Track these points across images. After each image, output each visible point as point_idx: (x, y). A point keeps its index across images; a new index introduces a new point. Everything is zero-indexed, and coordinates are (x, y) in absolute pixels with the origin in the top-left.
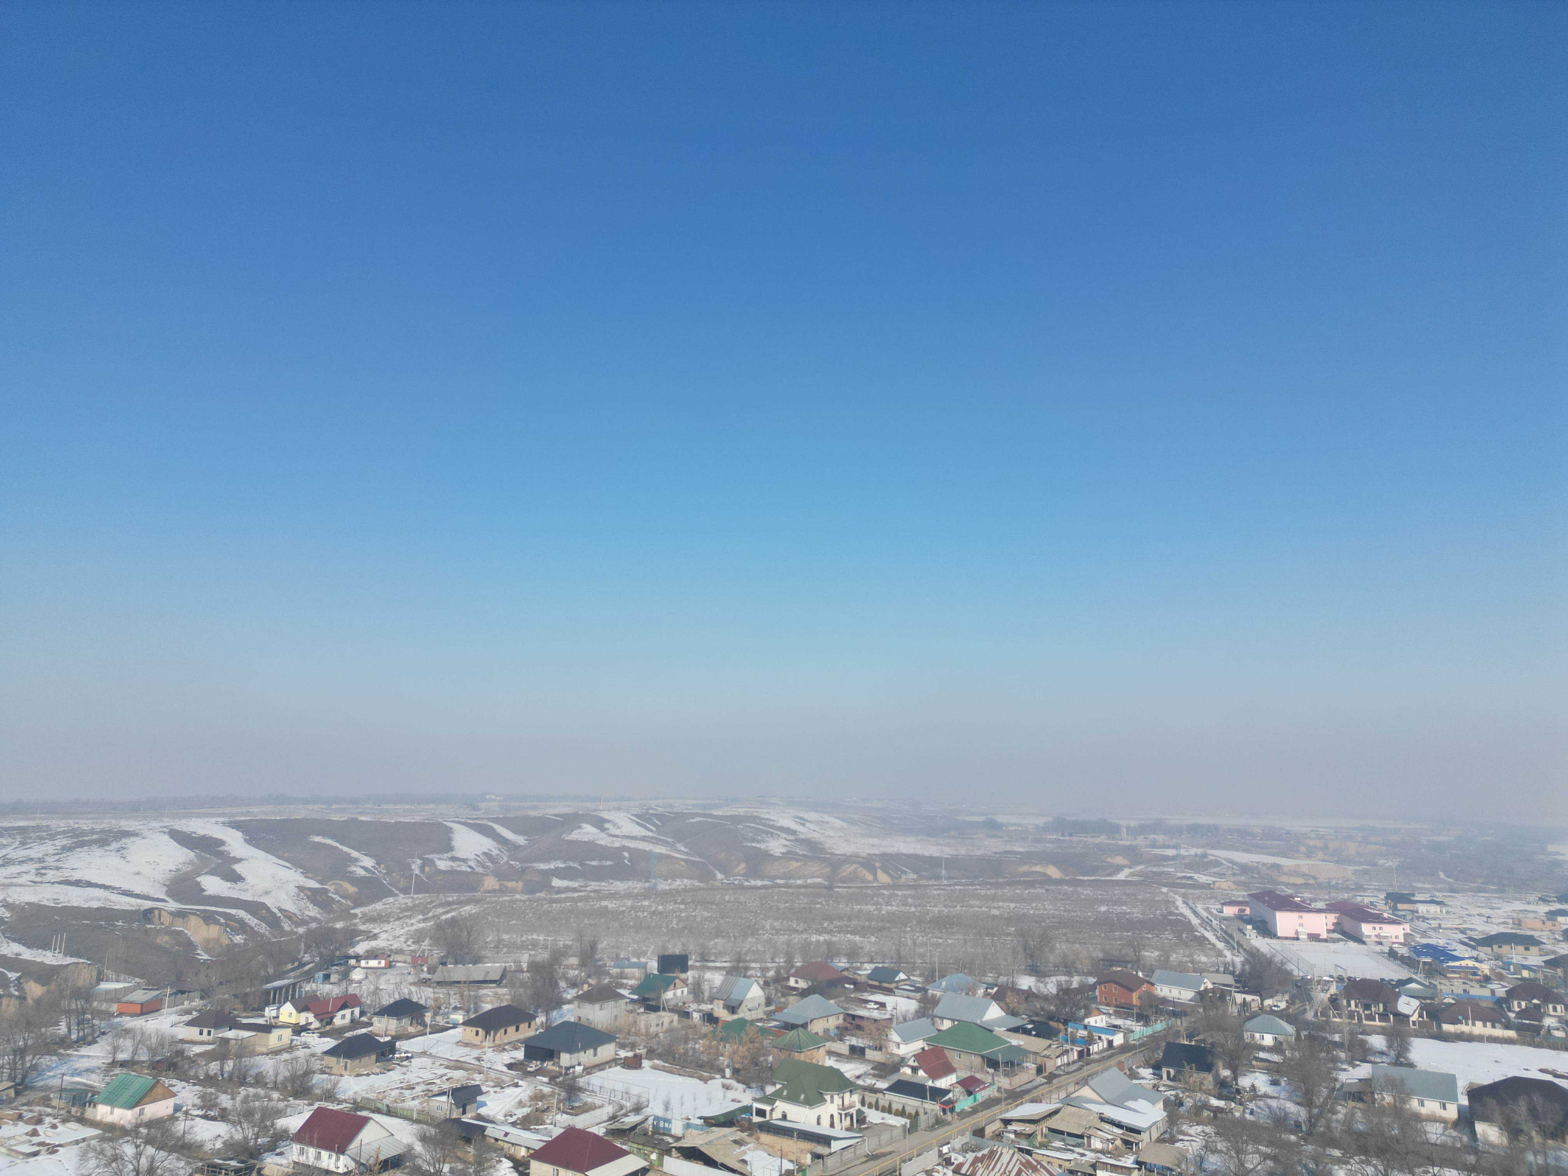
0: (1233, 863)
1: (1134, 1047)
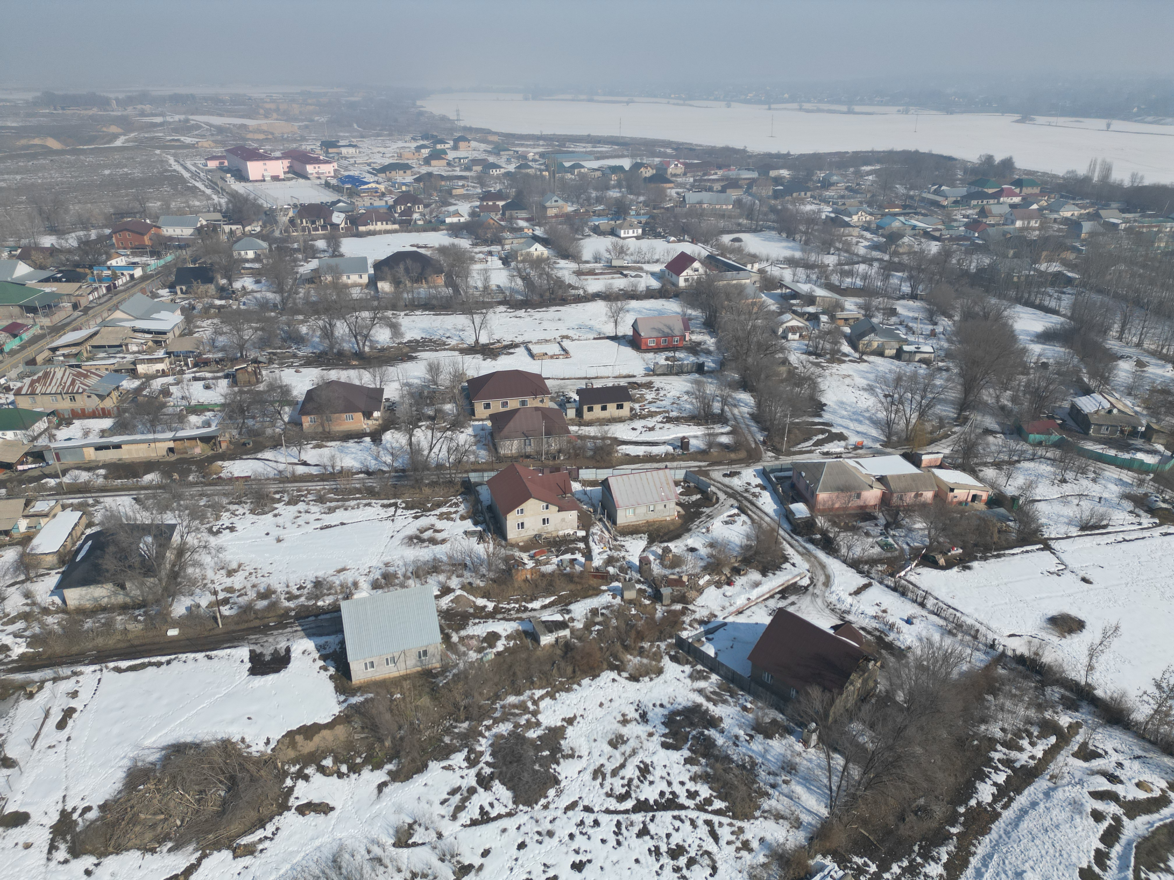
0: (211, 125)
1: (151, 276)
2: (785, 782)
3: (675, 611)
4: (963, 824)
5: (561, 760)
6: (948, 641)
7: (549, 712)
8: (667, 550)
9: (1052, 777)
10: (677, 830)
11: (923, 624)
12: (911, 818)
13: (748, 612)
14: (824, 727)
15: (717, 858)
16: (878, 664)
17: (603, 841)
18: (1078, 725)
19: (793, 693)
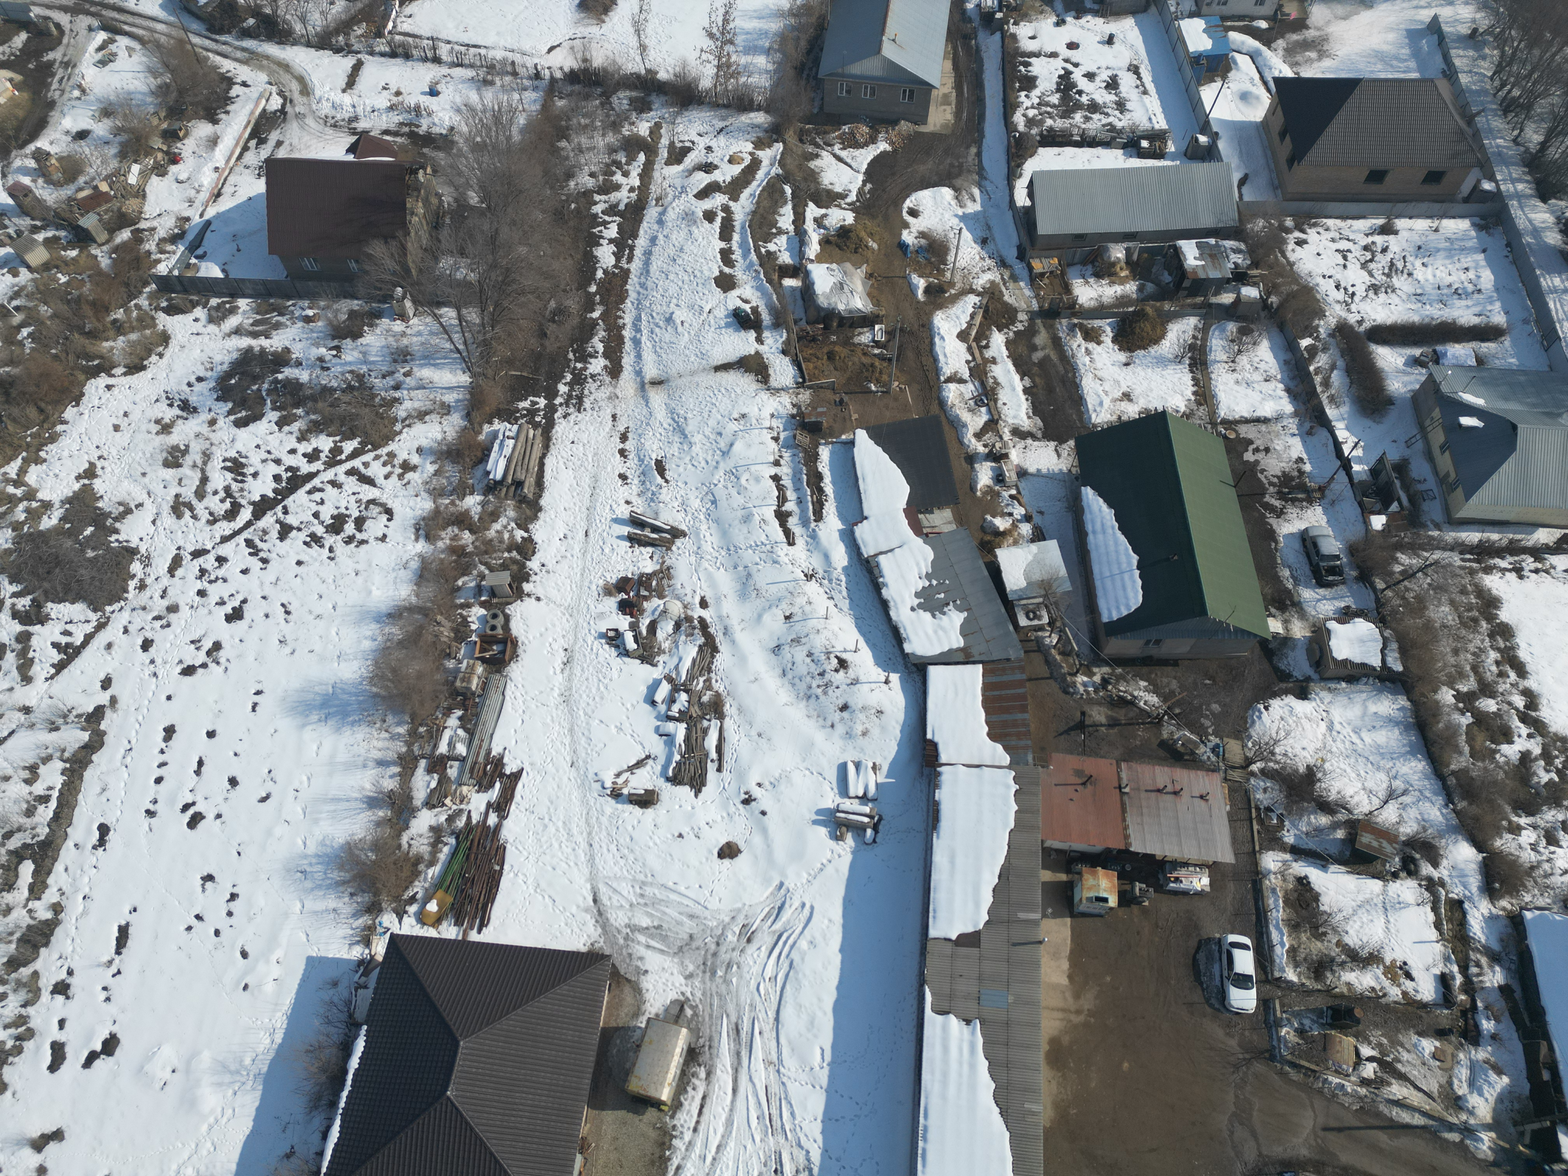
2: (406, 375)
3: (124, 244)
4: (601, 303)
5: (117, 525)
6: (489, 95)
7: (50, 481)
8: (41, 156)
9: (658, 200)
10: (322, 502)
11: (451, 88)
12: (551, 328)
13: (228, 189)
14: (412, 285)
15: (384, 500)
16: (429, 170)
17: (245, 572)
18: (658, 126)
19: (353, 265)
